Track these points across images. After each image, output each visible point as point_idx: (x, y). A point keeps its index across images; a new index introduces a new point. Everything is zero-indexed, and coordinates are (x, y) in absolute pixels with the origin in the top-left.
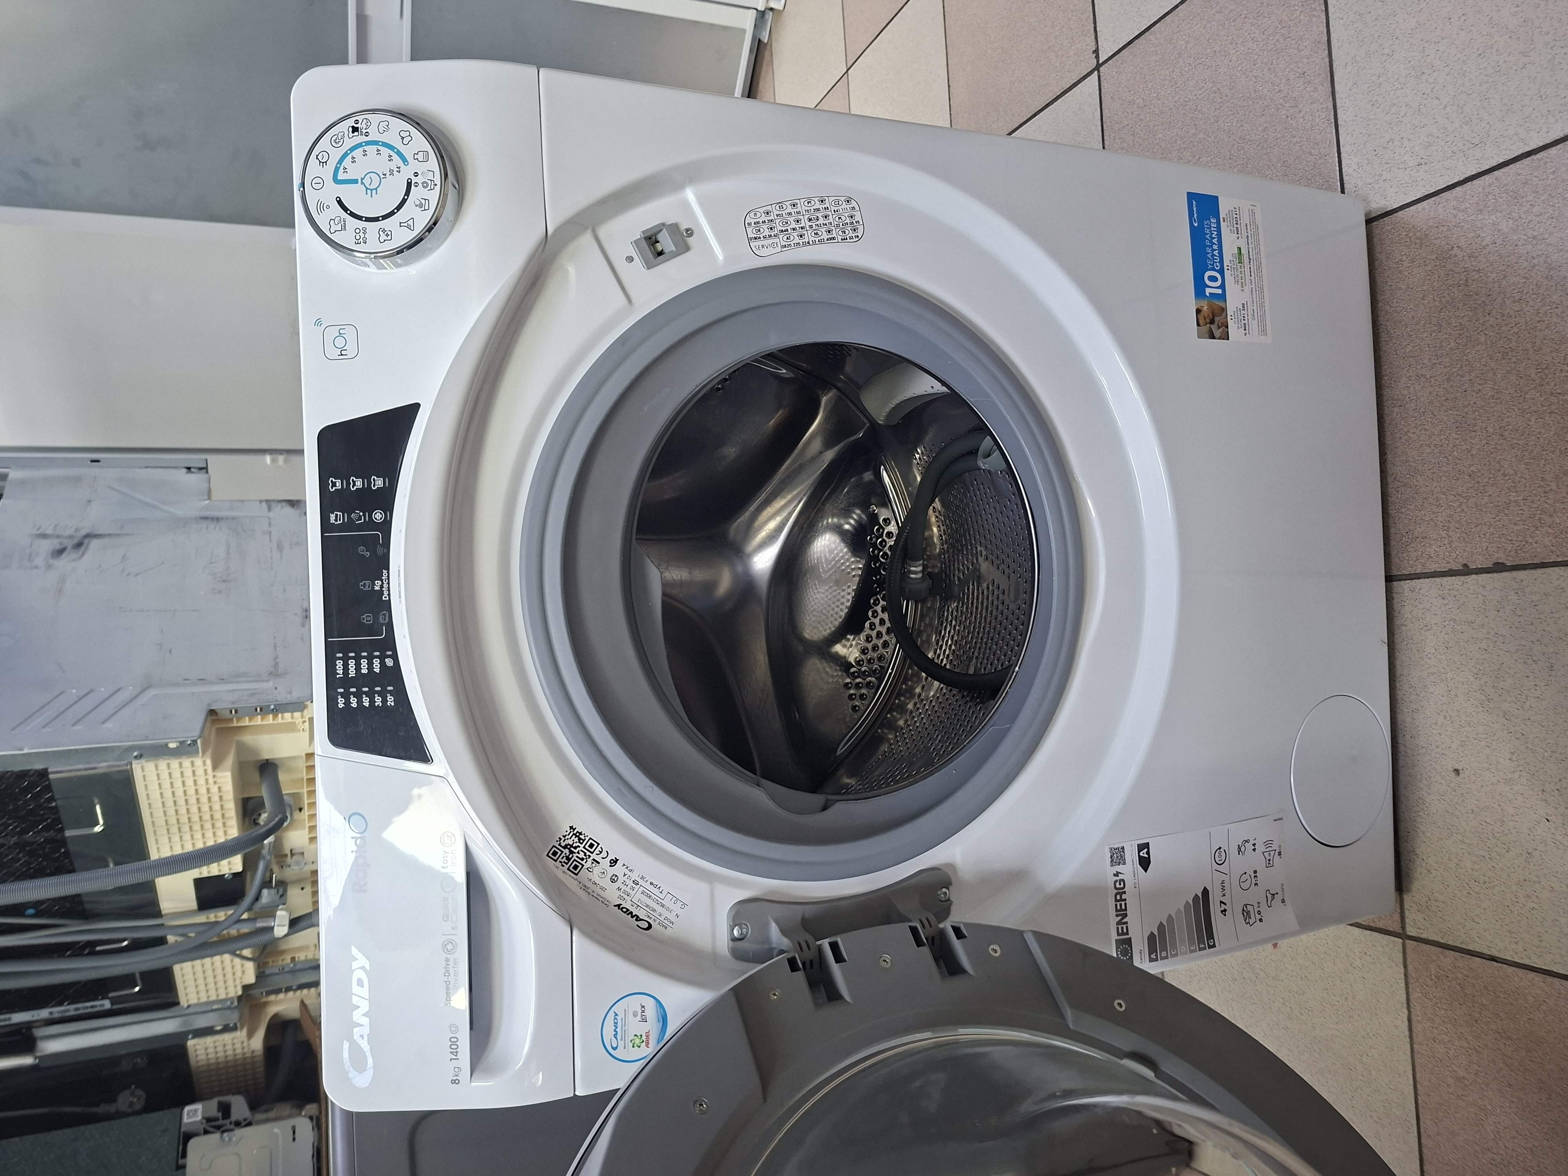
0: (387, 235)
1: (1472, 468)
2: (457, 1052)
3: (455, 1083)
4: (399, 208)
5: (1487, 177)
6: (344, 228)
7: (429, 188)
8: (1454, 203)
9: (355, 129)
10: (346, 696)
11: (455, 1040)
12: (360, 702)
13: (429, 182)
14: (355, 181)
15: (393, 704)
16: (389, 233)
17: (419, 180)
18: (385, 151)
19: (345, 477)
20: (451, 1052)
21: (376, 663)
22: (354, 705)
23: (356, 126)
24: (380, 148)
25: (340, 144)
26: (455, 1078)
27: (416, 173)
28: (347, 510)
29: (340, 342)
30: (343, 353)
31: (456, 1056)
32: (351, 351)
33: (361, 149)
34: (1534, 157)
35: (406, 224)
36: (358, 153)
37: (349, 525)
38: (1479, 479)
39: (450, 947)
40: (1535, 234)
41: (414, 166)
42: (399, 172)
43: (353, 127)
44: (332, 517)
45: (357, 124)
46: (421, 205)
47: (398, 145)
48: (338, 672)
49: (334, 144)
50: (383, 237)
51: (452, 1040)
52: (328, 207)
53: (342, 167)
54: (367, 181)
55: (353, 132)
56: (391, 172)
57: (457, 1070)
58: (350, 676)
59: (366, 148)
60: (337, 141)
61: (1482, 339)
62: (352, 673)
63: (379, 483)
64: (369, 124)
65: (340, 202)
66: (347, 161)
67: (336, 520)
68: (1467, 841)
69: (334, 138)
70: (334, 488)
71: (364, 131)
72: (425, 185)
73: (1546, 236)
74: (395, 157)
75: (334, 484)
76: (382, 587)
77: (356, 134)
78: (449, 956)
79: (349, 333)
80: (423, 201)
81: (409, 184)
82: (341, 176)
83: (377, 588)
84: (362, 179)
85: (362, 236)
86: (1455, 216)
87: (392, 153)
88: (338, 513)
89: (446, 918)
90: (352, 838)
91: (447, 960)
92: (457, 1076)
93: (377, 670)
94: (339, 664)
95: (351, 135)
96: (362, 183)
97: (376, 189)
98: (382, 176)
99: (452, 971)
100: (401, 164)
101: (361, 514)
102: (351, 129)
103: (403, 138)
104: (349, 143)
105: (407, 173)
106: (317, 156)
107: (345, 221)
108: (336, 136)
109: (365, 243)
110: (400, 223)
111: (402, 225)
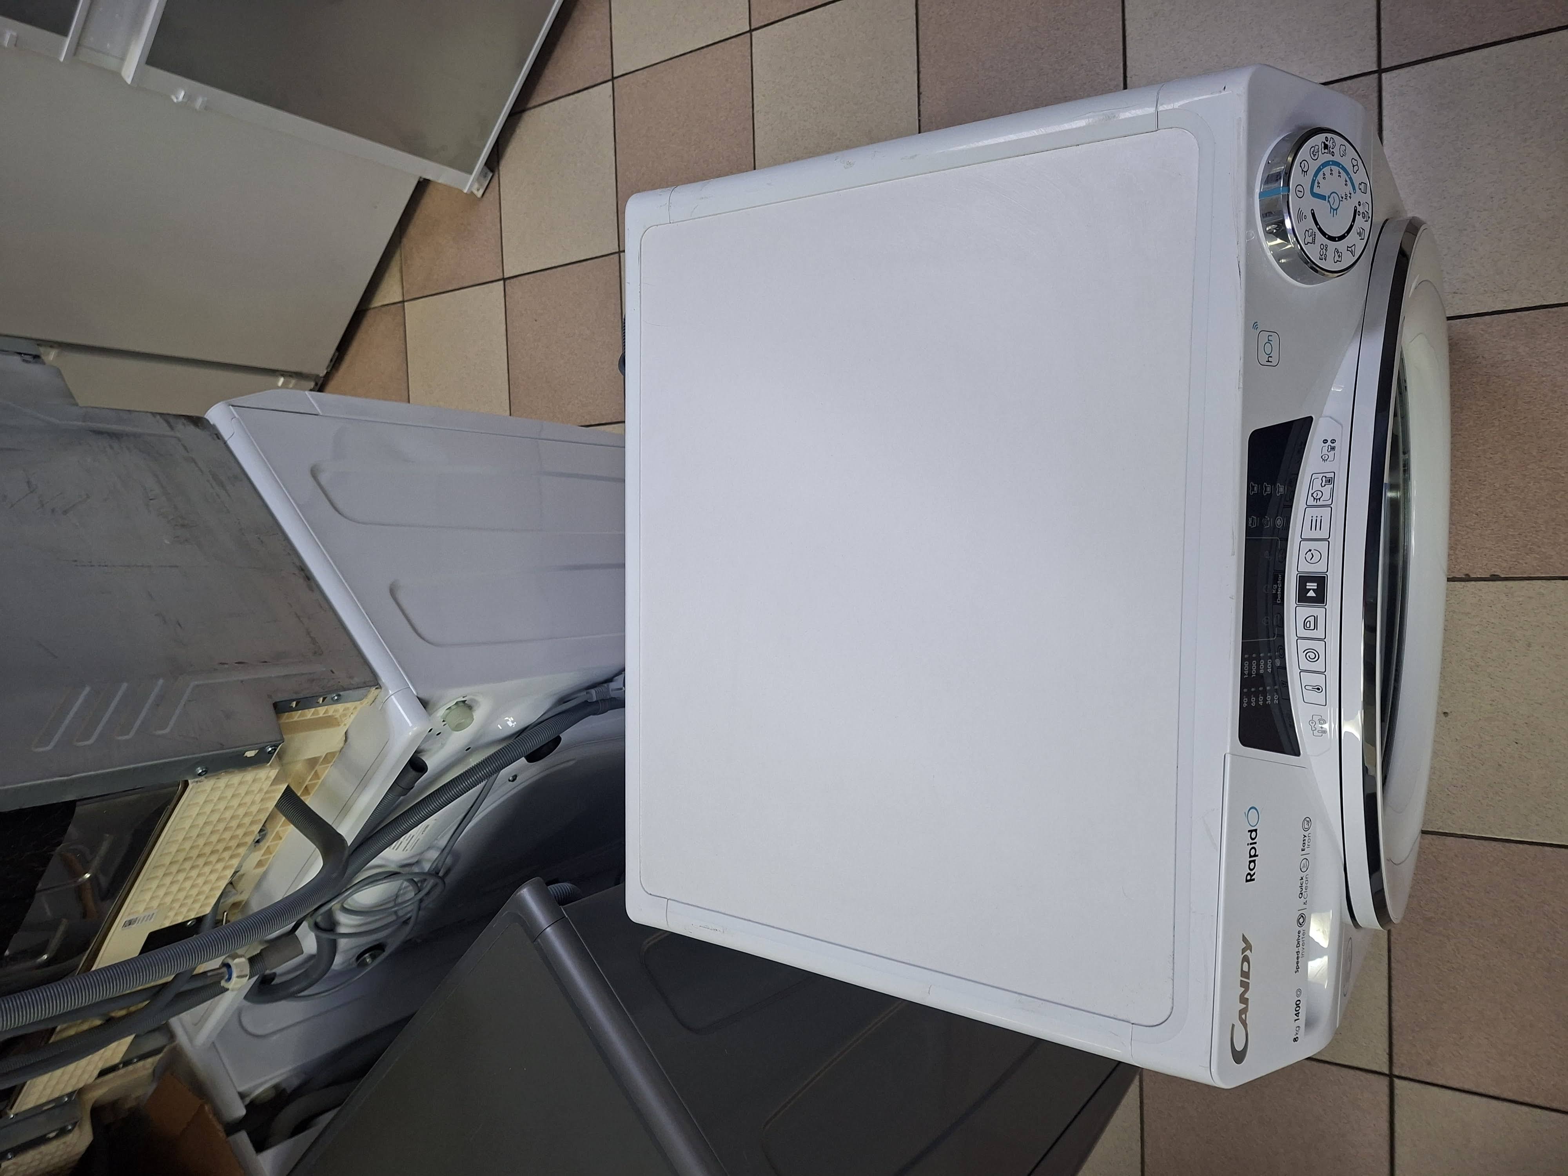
0: (1339, 256)
1: (1479, 510)
4: (1348, 231)
6: (1314, 242)
7: (1365, 219)
8: (1482, 326)
9: (1326, 146)
10: (1250, 694)
12: (1257, 701)
13: (1366, 212)
14: (1323, 197)
16: (1341, 255)
17: (1360, 209)
18: (1344, 174)
19: (1260, 482)
21: (1269, 663)
22: (1253, 704)
24: (1342, 170)
25: (1316, 156)
26: (1295, 1037)
27: (1360, 201)
28: (1260, 514)
29: (1269, 349)
30: (1270, 360)
32: (1274, 360)
33: (1329, 167)
36: (1327, 170)
37: (1259, 529)
38: (1485, 518)
39: (1301, 920)
40: (1546, 360)
41: (1360, 194)
42: (1350, 197)
43: (1324, 143)
44: (1253, 521)
45: (1327, 141)
46: (1360, 234)
47: (1349, 169)
49: (1312, 155)
50: (1337, 258)
52: (1305, 218)
53: (1316, 181)
54: (1332, 200)
55: (1325, 149)
56: (1346, 195)
58: (1252, 676)
59: (1333, 167)
60: (1314, 153)
61: (1497, 423)
62: (1254, 673)
63: (1281, 490)
64: (1335, 144)
65: (1313, 215)
66: (1320, 176)
67: (1255, 524)
68: (1449, 759)
70: (1255, 491)
71: (1332, 150)
72: (1364, 215)
73: (1554, 364)
74: (1349, 183)
76: (1277, 590)
77: (1326, 151)
79: (1275, 341)
80: (1362, 230)
81: (1355, 211)
82: (1316, 190)
83: (1276, 593)
84: (1329, 197)
85: (1325, 252)
87: (1348, 178)
88: (1256, 518)
90: (1249, 830)
91: (1299, 933)
93: (1270, 670)
95: (1323, 151)
96: (1329, 201)
97: (1336, 209)
98: (1340, 198)
100: (1352, 190)
101: (1268, 519)
102: (1323, 145)
103: (1354, 165)
104: (1323, 158)
105: (1355, 200)
106: (1301, 163)
107: (1315, 235)
108: (1313, 148)
109: (1325, 259)
110: (1348, 247)
111: (1349, 249)
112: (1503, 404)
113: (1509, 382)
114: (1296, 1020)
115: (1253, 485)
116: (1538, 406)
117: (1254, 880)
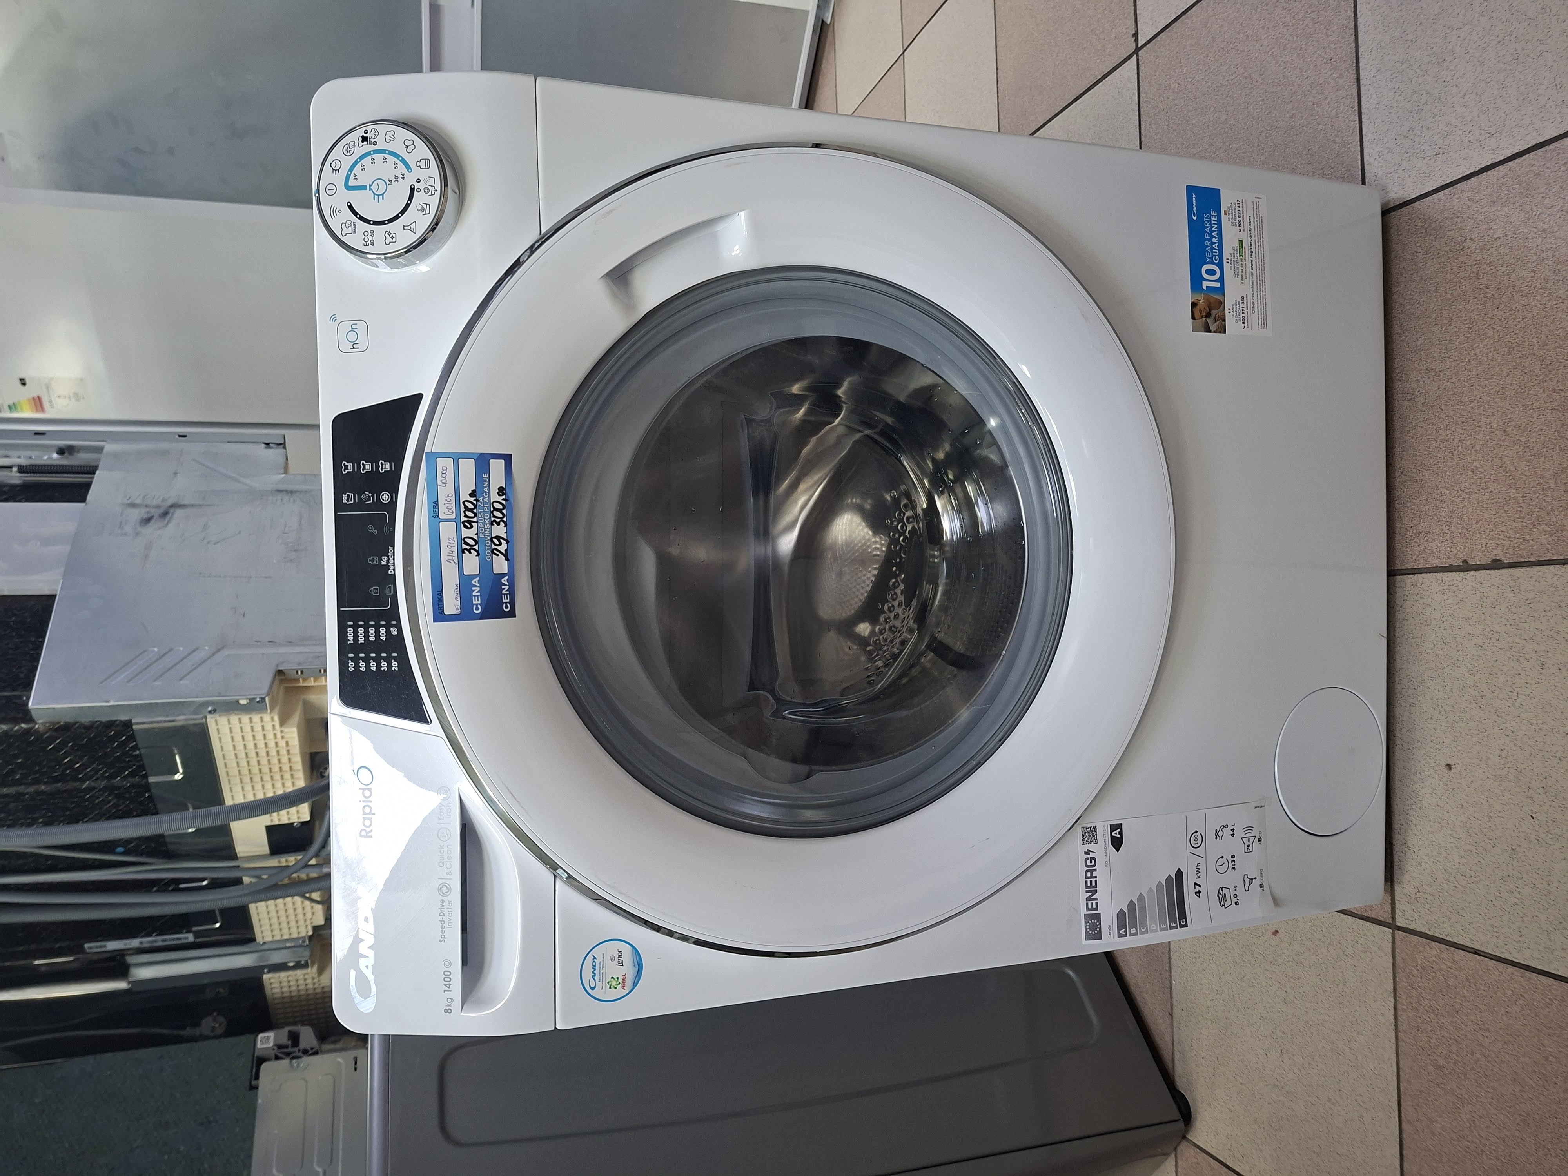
0: (392, 238)
1: (1475, 464)
2: (450, 985)
3: (448, 1012)
4: (403, 212)
5: (1501, 168)
6: (354, 231)
7: (430, 193)
8: (1469, 194)
9: (364, 139)
10: (356, 660)
11: (449, 973)
12: (368, 666)
13: (430, 188)
14: (364, 188)
15: (397, 669)
16: (394, 236)
17: (421, 186)
18: (391, 159)
19: (356, 461)
20: (445, 985)
21: (383, 631)
22: (363, 669)
23: (365, 135)
24: (386, 156)
25: (351, 152)
26: (447, 1008)
27: (418, 179)
28: (359, 492)
29: (352, 337)
30: (355, 346)
31: (449, 988)
32: (361, 346)
33: (370, 157)
34: (1547, 148)
35: (409, 228)
36: (367, 161)
37: (359, 505)
38: (1482, 475)
39: (444, 890)
40: (1545, 226)
41: (416, 173)
42: (403, 178)
43: (363, 137)
44: (345, 497)
45: (367, 133)
46: (422, 210)
47: (402, 152)
48: (349, 638)
49: (346, 153)
50: (389, 239)
51: (446, 973)
52: (340, 211)
53: (352, 174)
54: (374, 187)
55: (363, 142)
56: (396, 178)
57: (449, 1000)
58: (359, 642)
59: (374, 156)
60: (349, 149)
61: (1490, 332)
62: (361, 639)
63: (386, 466)
64: (377, 134)
65: (351, 207)
66: (357, 169)
67: (348, 500)
68: (1455, 835)
69: (346, 147)
70: (346, 471)
71: (373, 140)
72: (426, 190)
73: (1556, 230)
74: (400, 164)
75: (346, 467)
76: (388, 562)
77: (365, 143)
78: (443, 898)
79: (361, 328)
80: (424, 206)
81: (412, 190)
82: (352, 183)
83: (384, 563)
84: (370, 186)
85: (370, 238)
86: (1469, 207)
87: (397, 161)
88: (350, 494)
89: (442, 864)
90: (360, 789)
91: (442, 901)
92: (449, 1006)
93: (383, 638)
94: (350, 631)
95: (361, 144)
96: (370, 189)
97: (382, 195)
98: (388, 183)
99: (446, 913)
100: (405, 171)
101: (370, 495)
102: (361, 139)
103: (407, 147)
104: (359, 152)
105: (410, 179)
106: (331, 164)
107: (355, 225)
108: (347, 146)
109: (373, 244)
110: (404, 226)
111: (405, 228)
112: (1497, 302)
113: (1503, 269)
114: (445, 991)
115: (346, 464)
116: (1538, 298)
117: (371, 837)
